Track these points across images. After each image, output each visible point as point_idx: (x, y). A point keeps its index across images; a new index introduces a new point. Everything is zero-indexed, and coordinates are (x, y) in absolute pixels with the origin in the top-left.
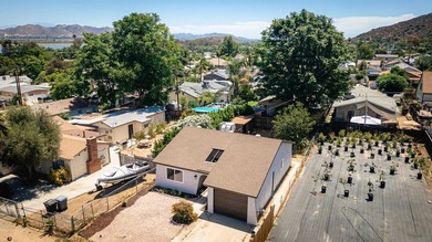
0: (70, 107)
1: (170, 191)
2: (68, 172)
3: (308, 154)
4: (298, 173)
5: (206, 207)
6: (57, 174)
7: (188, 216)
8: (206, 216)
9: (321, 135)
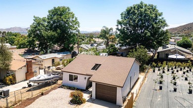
0: (25, 52)
1: (70, 88)
2: (14, 77)
3: (148, 72)
4: (143, 80)
5: (91, 96)
6: (8, 78)
7: (80, 99)
8: (91, 100)
9: (154, 63)
